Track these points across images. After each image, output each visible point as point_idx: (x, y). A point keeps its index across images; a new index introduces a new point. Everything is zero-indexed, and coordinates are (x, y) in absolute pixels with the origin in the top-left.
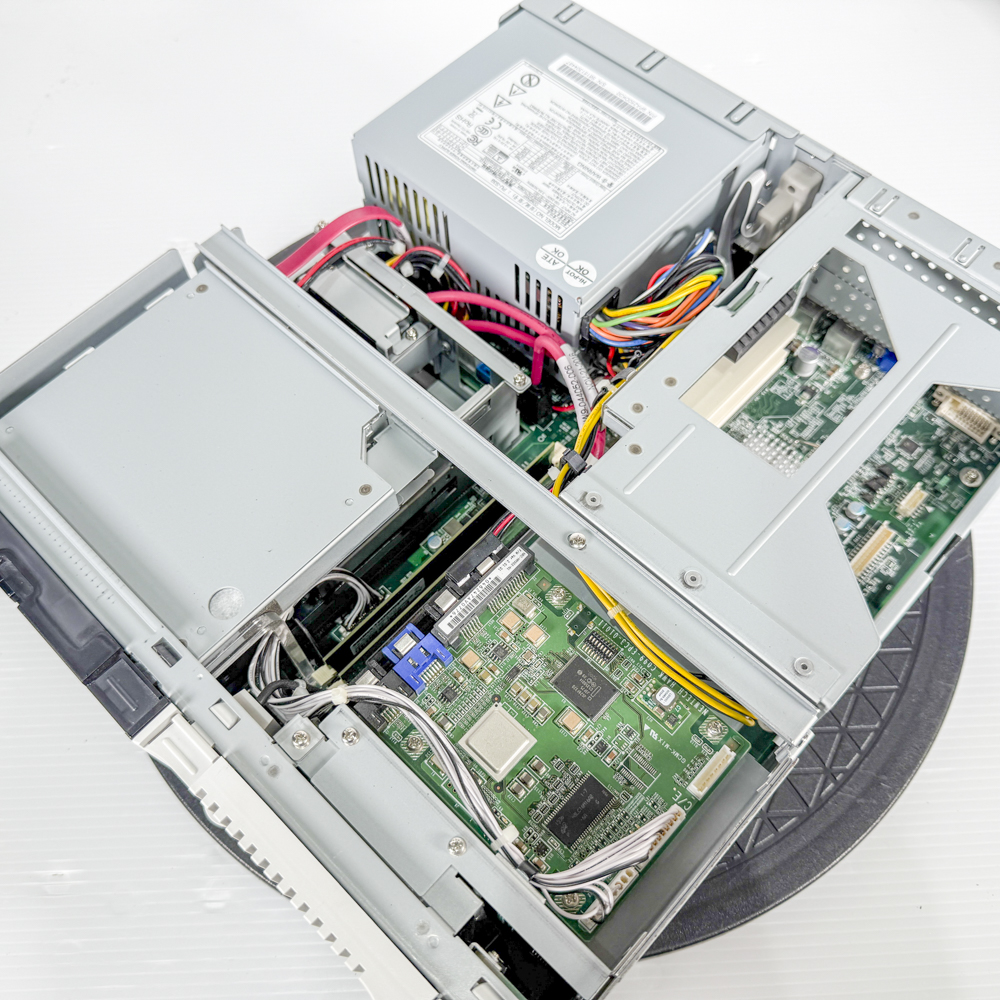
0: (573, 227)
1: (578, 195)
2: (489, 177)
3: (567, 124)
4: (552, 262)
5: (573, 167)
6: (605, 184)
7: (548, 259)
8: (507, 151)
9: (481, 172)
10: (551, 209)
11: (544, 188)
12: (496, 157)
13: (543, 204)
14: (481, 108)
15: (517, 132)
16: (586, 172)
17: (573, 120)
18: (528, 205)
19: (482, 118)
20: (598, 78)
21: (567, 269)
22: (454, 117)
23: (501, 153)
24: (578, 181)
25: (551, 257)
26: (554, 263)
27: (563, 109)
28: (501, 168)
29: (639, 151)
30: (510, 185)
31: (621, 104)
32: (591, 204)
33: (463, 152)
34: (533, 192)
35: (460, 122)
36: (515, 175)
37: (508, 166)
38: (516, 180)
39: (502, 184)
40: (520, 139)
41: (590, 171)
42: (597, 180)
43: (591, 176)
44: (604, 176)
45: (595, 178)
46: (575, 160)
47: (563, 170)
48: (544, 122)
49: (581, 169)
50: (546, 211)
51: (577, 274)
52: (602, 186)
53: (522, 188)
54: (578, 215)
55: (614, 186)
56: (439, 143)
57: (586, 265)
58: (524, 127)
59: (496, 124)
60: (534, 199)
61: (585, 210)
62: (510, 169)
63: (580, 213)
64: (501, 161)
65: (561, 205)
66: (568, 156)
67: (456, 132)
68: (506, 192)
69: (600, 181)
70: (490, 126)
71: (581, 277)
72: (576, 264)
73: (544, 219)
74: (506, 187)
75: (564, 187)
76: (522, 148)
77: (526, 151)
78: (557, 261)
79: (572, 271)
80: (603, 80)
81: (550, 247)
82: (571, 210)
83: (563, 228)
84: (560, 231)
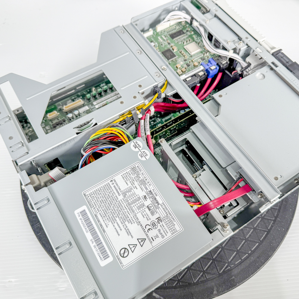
0: (132, 165)
1: (125, 180)
2: (158, 198)
3: (117, 219)
4: (145, 153)
5: (123, 194)
6: (113, 182)
7: (146, 154)
8: (147, 210)
9: (160, 202)
10: (138, 176)
11: (138, 187)
12: (152, 208)
13: (140, 179)
14: (152, 240)
15: (140, 220)
16: (119, 190)
17: (113, 221)
18: (146, 179)
19: (153, 233)
20: (93, 245)
21: (140, 149)
22: (166, 237)
23: (150, 210)
24: (123, 186)
25: (144, 155)
26: (144, 152)
27: (115, 228)
28: (152, 201)
29: (93, 195)
30: (150, 191)
31: (89, 225)
32: (122, 174)
33: (166, 215)
34: (142, 186)
35: (163, 234)
36: (147, 196)
37: (148, 202)
38: (147, 193)
39: (153, 193)
40: (139, 216)
41: (117, 190)
42: (116, 185)
43: (117, 188)
44: (112, 186)
45: (116, 186)
46: (121, 197)
47: (127, 193)
48: (126, 223)
49: (120, 193)
50: (140, 175)
51: (138, 146)
52: (115, 181)
53: (146, 188)
54: (128, 170)
55: (110, 180)
56: (175, 223)
57: (133, 148)
58: (136, 222)
59: (148, 227)
60: (143, 183)
61: (125, 172)
62: (148, 200)
63: (127, 171)
64: (151, 205)
65: (133, 177)
66: (123, 201)
67: (166, 228)
68: (153, 188)
69: (115, 184)
70: (150, 227)
71: (136, 144)
72: (137, 150)
73: (142, 172)
74: (152, 191)
75: (130, 185)
76: (140, 210)
77: (139, 208)
78: (143, 153)
79: (139, 147)
80: (90, 243)
81: (143, 159)
82: (131, 173)
83: (136, 166)
84: (138, 165)
